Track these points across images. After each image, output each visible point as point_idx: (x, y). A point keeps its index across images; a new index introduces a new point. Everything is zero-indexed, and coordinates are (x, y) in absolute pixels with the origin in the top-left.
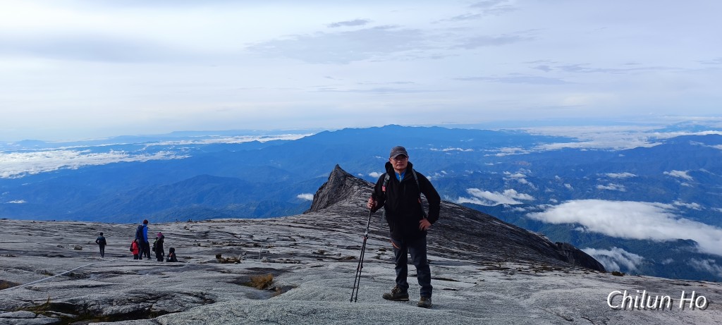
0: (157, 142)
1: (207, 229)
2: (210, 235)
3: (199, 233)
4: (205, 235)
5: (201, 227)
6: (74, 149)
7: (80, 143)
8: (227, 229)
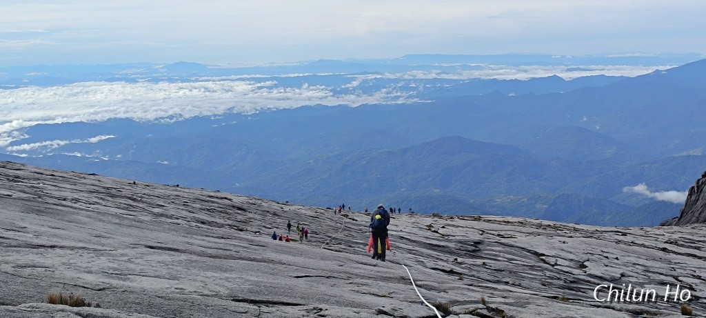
0: (377, 73)
1: (477, 237)
2: (486, 250)
3: (460, 242)
4: (474, 249)
5: (465, 230)
6: (248, 79)
7: (257, 69)
8: (522, 240)
